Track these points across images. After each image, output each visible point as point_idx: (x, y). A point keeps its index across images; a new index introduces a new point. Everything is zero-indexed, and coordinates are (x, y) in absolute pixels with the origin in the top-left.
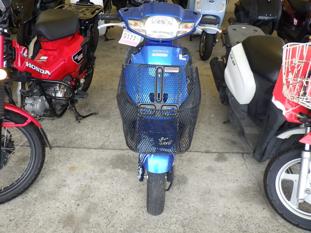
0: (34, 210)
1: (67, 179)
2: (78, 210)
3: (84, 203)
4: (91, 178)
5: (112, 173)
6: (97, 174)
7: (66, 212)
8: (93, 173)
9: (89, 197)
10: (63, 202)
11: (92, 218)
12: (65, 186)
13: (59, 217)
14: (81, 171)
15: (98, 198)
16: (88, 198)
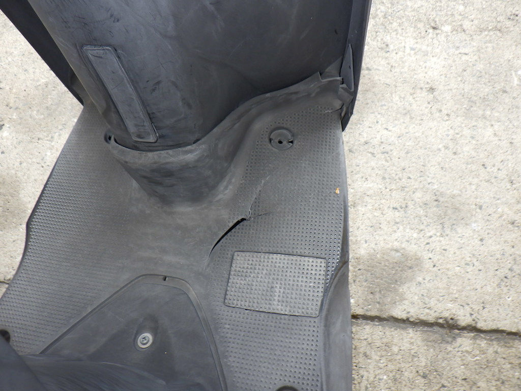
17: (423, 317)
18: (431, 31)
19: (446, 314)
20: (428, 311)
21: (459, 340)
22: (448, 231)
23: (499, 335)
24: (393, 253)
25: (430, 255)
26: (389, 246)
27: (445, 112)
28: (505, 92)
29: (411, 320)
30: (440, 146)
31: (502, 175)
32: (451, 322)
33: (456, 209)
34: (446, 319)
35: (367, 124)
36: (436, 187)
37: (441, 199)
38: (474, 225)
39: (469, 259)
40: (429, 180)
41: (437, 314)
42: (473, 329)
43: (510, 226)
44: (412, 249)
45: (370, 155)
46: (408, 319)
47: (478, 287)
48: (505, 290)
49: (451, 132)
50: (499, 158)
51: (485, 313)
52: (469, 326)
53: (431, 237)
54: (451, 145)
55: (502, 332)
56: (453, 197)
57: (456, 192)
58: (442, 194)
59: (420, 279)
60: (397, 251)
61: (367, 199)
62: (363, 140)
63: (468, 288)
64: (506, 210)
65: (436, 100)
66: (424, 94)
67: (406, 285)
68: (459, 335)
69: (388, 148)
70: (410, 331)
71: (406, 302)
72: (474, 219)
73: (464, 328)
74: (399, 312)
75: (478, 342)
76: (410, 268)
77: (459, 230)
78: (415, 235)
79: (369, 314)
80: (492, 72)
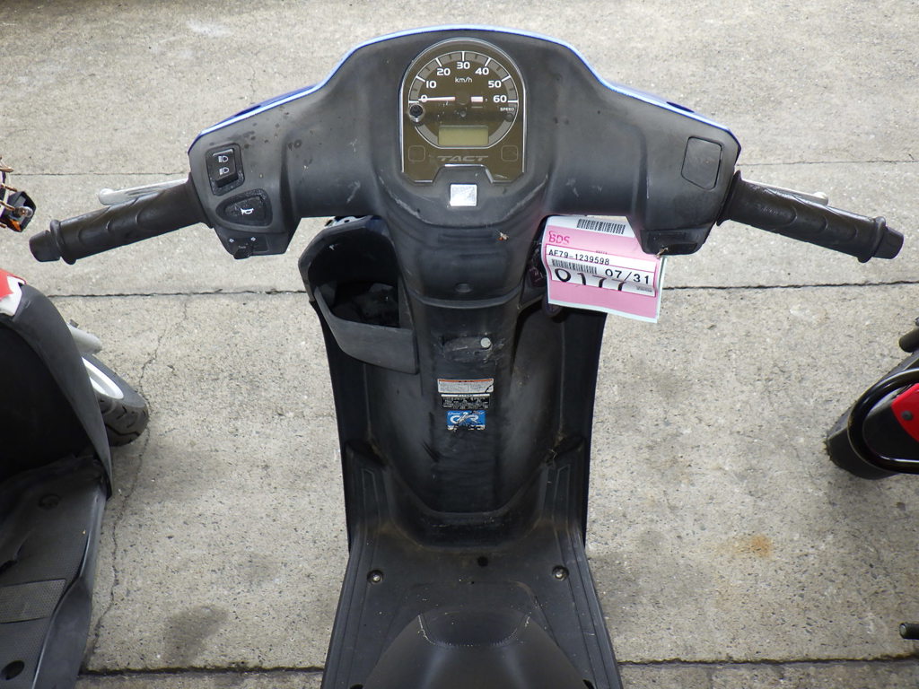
0: (771, 403)
1: (748, 499)
2: (660, 411)
3: (653, 429)
4: (673, 508)
5: (611, 533)
6: (663, 528)
7: (687, 402)
8: (675, 529)
9: (650, 448)
10: (714, 429)
11: (616, 393)
12: (742, 477)
13: (697, 391)
14: (724, 537)
15: (621, 445)
16: (650, 444)
17: (218, 664)
18: (277, 417)
19: (239, 659)
20: (223, 658)
21: (246, 681)
22: (254, 587)
23: (279, 673)
24: (203, 610)
25: (235, 609)
26: (200, 604)
27: (273, 485)
28: (325, 467)
29: (208, 667)
30: (264, 515)
31: (308, 536)
32: (241, 665)
33: (266, 568)
34: (237, 664)
35: (204, 498)
36: (252, 549)
37: (254, 560)
38: (277, 580)
39: (266, 609)
40: (248, 544)
41: (231, 660)
42: (259, 670)
43: (306, 579)
44: (220, 605)
45: (201, 526)
46: (205, 667)
47: (269, 632)
48: (291, 632)
49: (276, 502)
50: (309, 523)
51: (270, 655)
52: (256, 667)
53: (239, 593)
54: (272, 513)
55: (283, 668)
56: (265, 557)
57: (268, 553)
58: (256, 556)
59: (222, 631)
60: (207, 608)
61: (191, 564)
62: (197, 513)
63: (261, 634)
64: (306, 566)
65: (268, 476)
66: (260, 470)
67: (209, 637)
68: (247, 677)
69: (218, 518)
70: (206, 678)
71: (206, 652)
72: (278, 575)
73: (251, 670)
74: (198, 662)
75: (262, 680)
76: (216, 622)
77: (264, 585)
78: (226, 593)
79: (172, 666)
80: (318, 451)
